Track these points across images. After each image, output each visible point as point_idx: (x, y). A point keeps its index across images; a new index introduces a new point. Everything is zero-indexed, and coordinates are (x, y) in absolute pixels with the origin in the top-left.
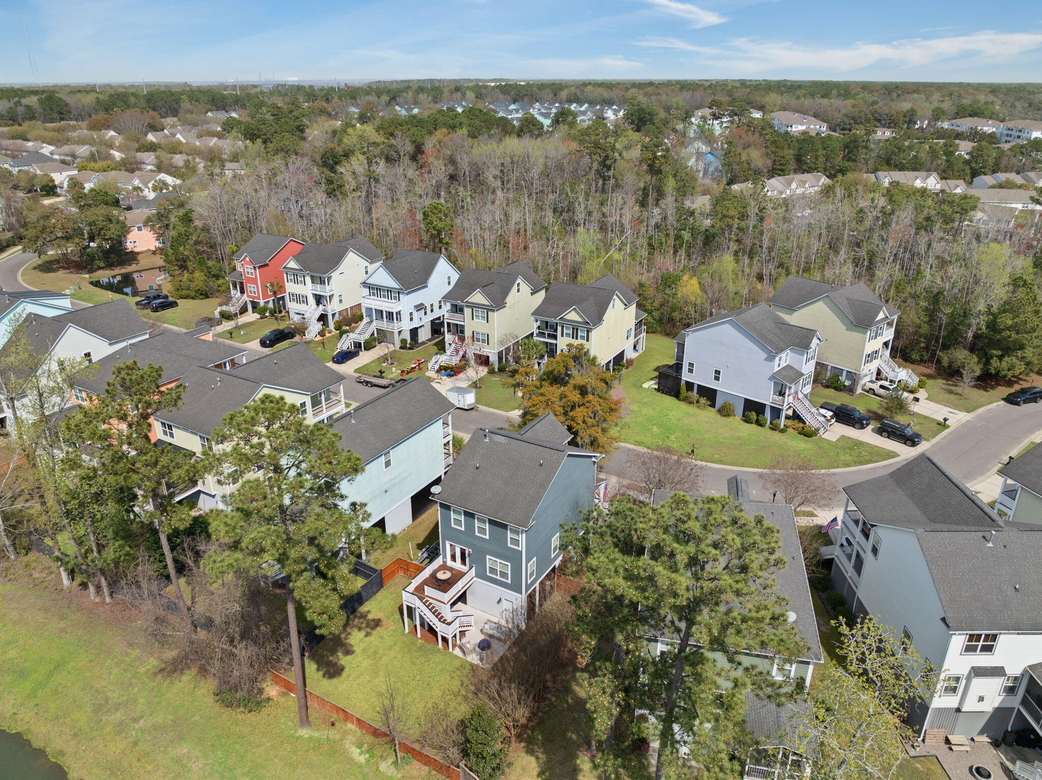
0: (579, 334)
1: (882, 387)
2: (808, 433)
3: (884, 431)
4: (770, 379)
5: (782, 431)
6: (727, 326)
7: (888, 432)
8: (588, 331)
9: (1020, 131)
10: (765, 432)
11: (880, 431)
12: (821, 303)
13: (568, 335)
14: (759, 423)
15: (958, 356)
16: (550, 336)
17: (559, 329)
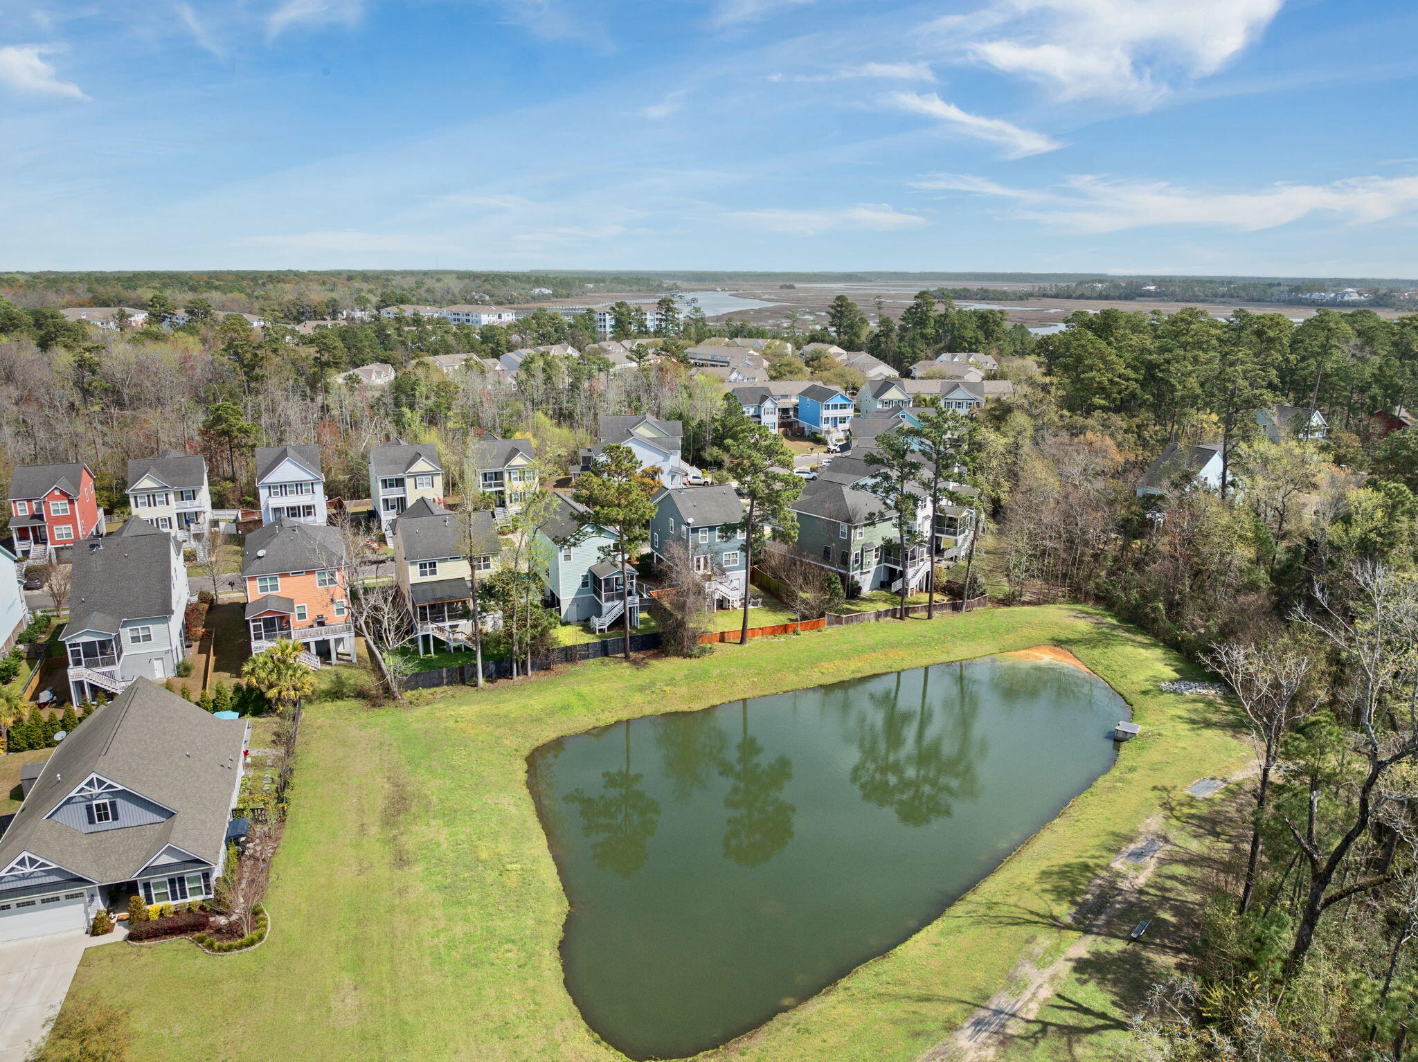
0: (526, 475)
1: (694, 477)
4: (668, 474)
6: (630, 444)
8: (533, 471)
9: (468, 315)
12: (641, 428)
13: (516, 479)
15: (711, 452)
16: (496, 485)
17: (506, 476)
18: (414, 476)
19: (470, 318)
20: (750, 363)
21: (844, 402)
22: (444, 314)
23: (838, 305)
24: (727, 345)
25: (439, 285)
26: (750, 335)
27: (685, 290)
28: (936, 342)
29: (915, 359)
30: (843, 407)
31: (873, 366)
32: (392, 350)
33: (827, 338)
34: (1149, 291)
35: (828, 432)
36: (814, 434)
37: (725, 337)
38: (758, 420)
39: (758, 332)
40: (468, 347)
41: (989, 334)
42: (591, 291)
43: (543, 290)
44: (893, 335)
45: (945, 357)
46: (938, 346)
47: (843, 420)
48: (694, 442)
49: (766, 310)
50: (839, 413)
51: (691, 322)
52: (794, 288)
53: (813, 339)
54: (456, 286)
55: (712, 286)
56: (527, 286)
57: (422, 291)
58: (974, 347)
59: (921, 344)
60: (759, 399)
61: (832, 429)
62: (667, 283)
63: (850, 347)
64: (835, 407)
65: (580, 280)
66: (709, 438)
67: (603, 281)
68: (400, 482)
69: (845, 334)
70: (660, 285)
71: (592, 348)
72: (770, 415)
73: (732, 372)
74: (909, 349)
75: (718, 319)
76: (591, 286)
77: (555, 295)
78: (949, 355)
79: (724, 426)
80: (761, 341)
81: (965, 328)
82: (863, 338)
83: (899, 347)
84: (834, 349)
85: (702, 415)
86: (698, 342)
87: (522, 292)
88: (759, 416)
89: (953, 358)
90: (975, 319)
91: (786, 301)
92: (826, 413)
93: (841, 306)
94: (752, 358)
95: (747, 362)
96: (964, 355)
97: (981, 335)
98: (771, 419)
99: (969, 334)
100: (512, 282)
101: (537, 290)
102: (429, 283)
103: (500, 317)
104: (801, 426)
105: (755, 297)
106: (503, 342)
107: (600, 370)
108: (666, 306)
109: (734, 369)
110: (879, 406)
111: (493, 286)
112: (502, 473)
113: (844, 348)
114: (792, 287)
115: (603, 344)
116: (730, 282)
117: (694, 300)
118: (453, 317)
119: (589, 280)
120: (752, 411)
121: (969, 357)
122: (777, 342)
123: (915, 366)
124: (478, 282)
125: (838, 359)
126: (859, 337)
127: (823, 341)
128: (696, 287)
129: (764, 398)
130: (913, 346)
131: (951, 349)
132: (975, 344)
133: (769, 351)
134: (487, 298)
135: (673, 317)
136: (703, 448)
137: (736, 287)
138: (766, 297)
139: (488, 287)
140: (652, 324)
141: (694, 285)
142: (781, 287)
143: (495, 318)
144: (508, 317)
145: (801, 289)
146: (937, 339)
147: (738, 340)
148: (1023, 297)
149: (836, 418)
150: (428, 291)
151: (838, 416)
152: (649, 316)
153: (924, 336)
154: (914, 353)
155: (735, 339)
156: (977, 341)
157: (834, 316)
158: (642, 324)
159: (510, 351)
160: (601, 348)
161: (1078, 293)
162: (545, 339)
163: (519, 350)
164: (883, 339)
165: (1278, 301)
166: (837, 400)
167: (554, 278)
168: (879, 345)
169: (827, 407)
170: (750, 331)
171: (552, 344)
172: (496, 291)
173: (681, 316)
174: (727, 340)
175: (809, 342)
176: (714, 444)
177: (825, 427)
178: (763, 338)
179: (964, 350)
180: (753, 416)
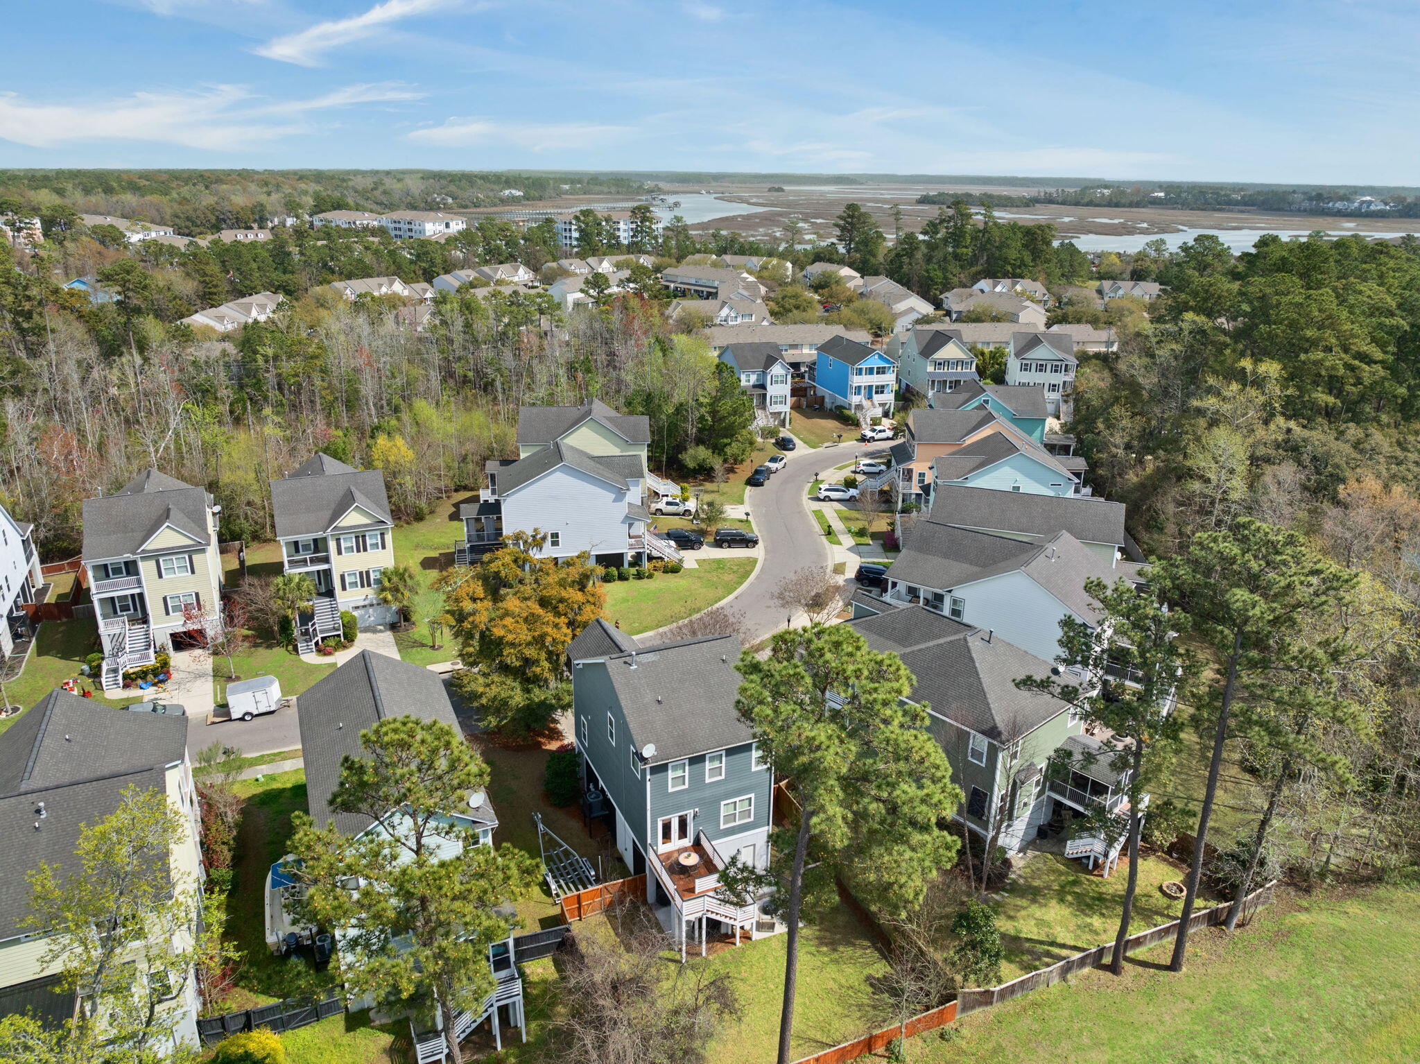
0: (368, 542)
1: (668, 503)
2: (674, 569)
3: (724, 541)
4: (623, 522)
5: (650, 576)
6: (558, 474)
7: (727, 541)
8: (382, 534)
9: (410, 223)
10: (633, 584)
11: (719, 543)
12: (584, 429)
13: (350, 549)
14: (622, 578)
15: (696, 454)
16: (313, 561)
17: (332, 545)
18: (156, 556)
19: (413, 226)
20: (746, 293)
21: (883, 364)
22: (384, 223)
23: (849, 216)
24: (714, 265)
25: (399, 186)
26: (742, 251)
27: (668, 193)
28: (971, 265)
29: (947, 287)
30: (881, 371)
31: (901, 298)
32: (293, 273)
33: (835, 257)
34: (1160, 198)
35: (859, 407)
36: (841, 408)
37: (711, 253)
38: (762, 392)
39: (751, 248)
40: (393, 268)
41: (1036, 255)
42: (566, 192)
43: (513, 192)
44: (919, 255)
45: (984, 284)
46: (974, 269)
47: (881, 390)
48: (669, 435)
49: (755, 216)
50: (875, 380)
51: (670, 233)
52: (782, 190)
53: (818, 257)
54: (416, 187)
55: (697, 188)
56: (496, 187)
57: (377, 193)
58: (1018, 271)
59: (953, 267)
60: (763, 362)
61: (866, 403)
62: (649, 184)
63: (865, 269)
64: (870, 371)
65: (555, 180)
66: (692, 430)
67: (579, 182)
68: (131, 568)
69: (857, 250)
70: (640, 187)
71: (550, 268)
72: (780, 385)
73: (722, 308)
74: (939, 274)
75: (703, 226)
76: (567, 187)
77: (527, 198)
78: (990, 281)
79: (714, 413)
80: (755, 259)
81: (1008, 246)
82: (881, 259)
83: (927, 271)
84: (846, 271)
85: (680, 395)
86: (679, 259)
87: (491, 194)
88: (763, 387)
89: (995, 287)
90: (1020, 235)
91: (775, 206)
92: (858, 380)
93: (852, 217)
94: (748, 286)
95: (741, 291)
96: (1008, 282)
97: (1028, 258)
98: (780, 389)
99: (1012, 254)
100: (480, 182)
101: (507, 192)
102: (389, 183)
103: (447, 225)
104: (819, 394)
105: (742, 200)
106: (438, 261)
107: (542, 312)
108: (642, 215)
109: (724, 304)
110: (930, 369)
111: (458, 187)
112: (325, 539)
113: (856, 270)
114: (780, 190)
115: (565, 262)
116: (714, 184)
117: (676, 204)
118: (393, 225)
119: (565, 181)
120: (753, 379)
121: (1014, 284)
122: (775, 261)
123: (947, 294)
124: (444, 182)
125: (851, 285)
126: (874, 256)
127: (830, 261)
128: (681, 189)
129: (770, 361)
130: (945, 270)
131: (993, 273)
132: (1020, 267)
133: (765, 274)
134: (450, 201)
135: (650, 228)
136: (681, 448)
137: (721, 189)
138: (754, 200)
139: (452, 188)
140: (626, 234)
141: (677, 186)
142: (770, 190)
143: (442, 227)
144: (457, 226)
145: (791, 191)
146: (974, 260)
147: (728, 258)
148: (1030, 203)
149: (870, 387)
150: (385, 192)
151: (875, 384)
152: (622, 226)
153: (956, 257)
154: (945, 278)
155: (724, 257)
156: (1023, 264)
157: (843, 229)
158: (613, 236)
159: (447, 272)
160: (560, 267)
161: (1086, 200)
162: (495, 256)
163: (458, 272)
164: (905, 259)
165: (1299, 210)
166: (874, 362)
167: (527, 179)
168: (901, 267)
169: (860, 372)
170: (742, 246)
171: (501, 263)
172: (459, 193)
173: (661, 226)
174: (714, 257)
175: (813, 262)
176: (699, 441)
177: (855, 399)
178: (757, 255)
179: (1006, 275)
180: (755, 386)
